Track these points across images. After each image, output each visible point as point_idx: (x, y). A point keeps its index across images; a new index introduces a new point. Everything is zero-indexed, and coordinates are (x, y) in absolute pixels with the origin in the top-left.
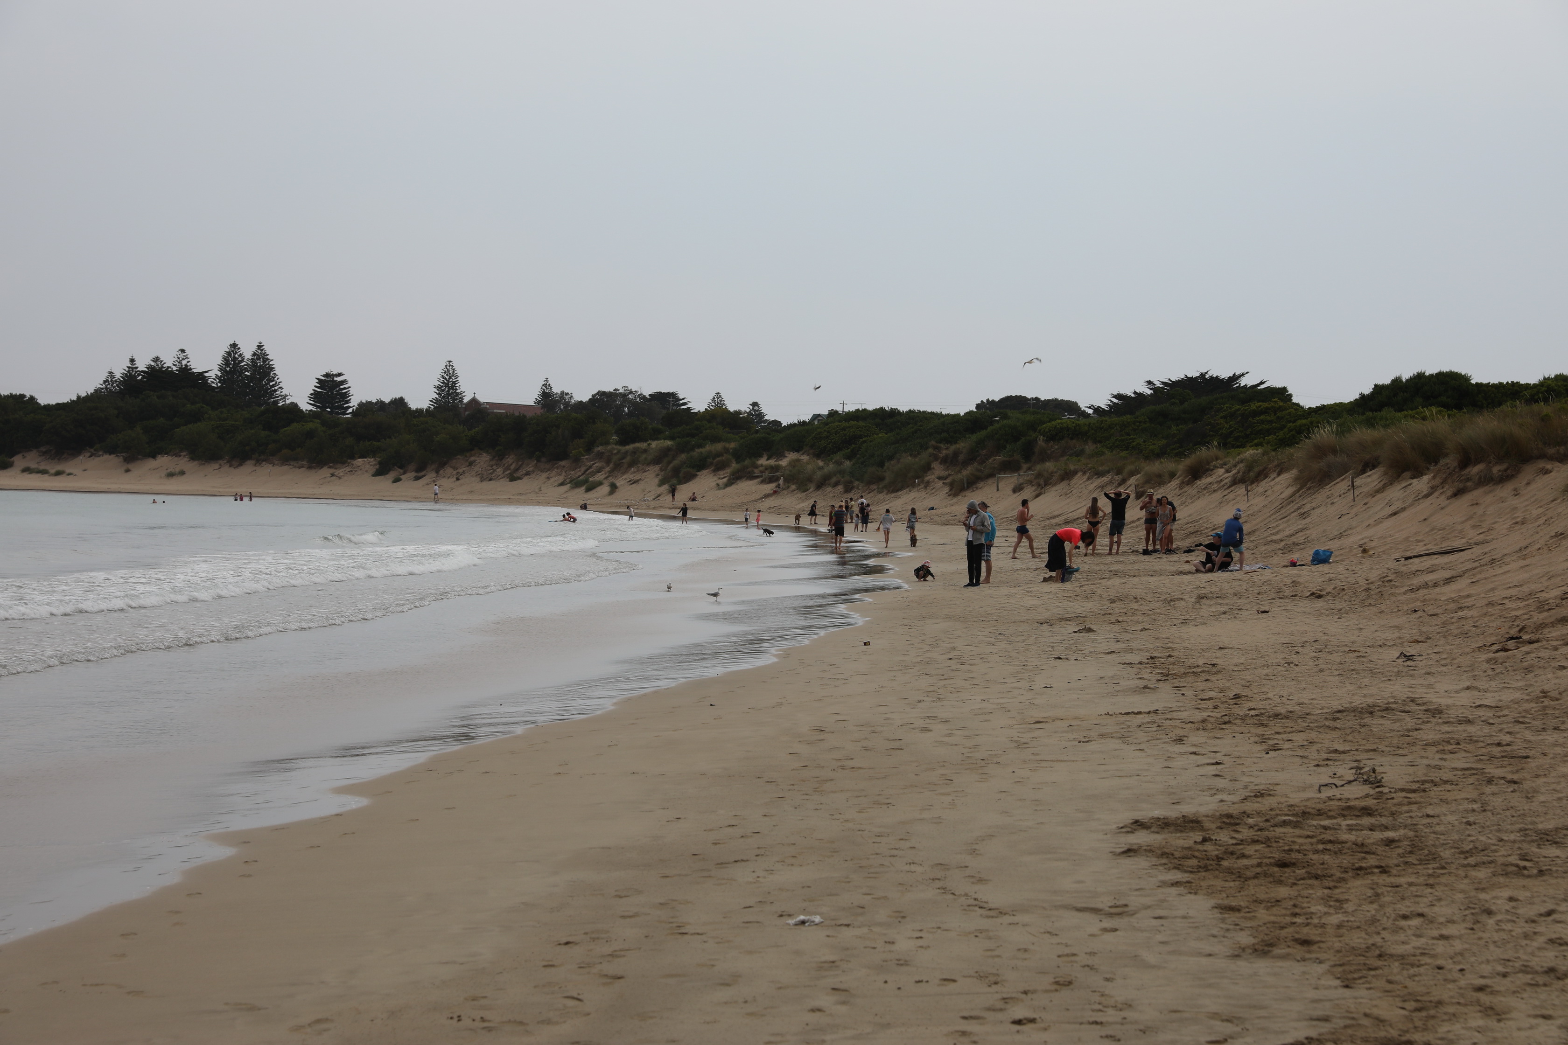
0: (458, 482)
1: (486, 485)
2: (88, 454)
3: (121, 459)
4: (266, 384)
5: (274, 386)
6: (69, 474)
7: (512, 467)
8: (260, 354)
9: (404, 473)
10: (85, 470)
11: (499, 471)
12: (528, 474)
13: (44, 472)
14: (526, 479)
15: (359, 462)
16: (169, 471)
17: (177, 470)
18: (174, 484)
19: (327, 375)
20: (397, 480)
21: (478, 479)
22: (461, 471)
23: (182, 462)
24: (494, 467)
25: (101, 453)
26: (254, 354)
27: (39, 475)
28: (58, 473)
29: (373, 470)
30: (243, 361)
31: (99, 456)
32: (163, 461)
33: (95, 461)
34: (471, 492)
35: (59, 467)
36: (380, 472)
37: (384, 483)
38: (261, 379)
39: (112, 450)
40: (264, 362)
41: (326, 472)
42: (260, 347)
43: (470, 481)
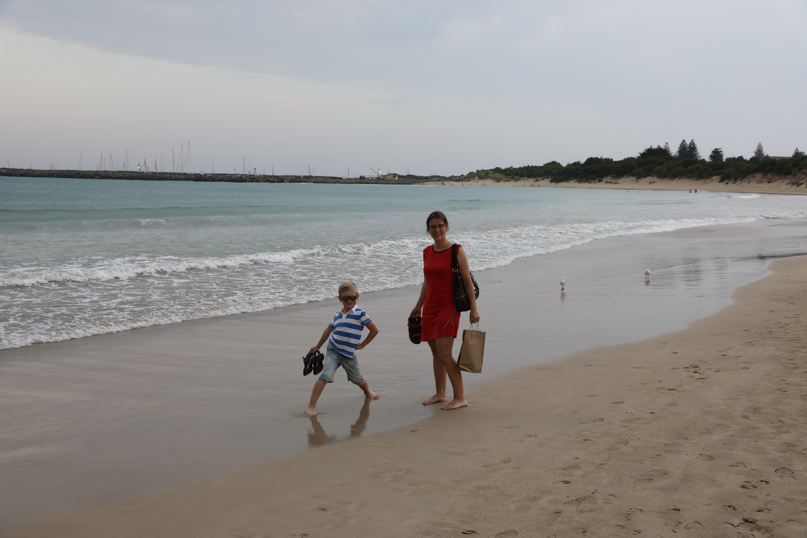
0: (749, 184)
1: (760, 185)
2: (626, 177)
3: (636, 178)
4: (694, 153)
5: (696, 153)
6: (619, 183)
7: (770, 178)
8: (692, 143)
9: (730, 181)
10: (624, 182)
11: (765, 180)
12: (775, 180)
13: (611, 183)
14: (774, 183)
15: (714, 177)
16: (650, 182)
17: (653, 181)
18: (652, 186)
19: (716, 149)
20: (727, 184)
21: (756, 183)
22: (750, 180)
23: (655, 179)
24: (763, 178)
25: (629, 176)
26: (690, 143)
27: (610, 184)
28: (616, 183)
29: (719, 180)
30: (686, 146)
31: (629, 177)
32: (649, 179)
33: (628, 179)
34: (753, 187)
35: (616, 181)
36: (721, 181)
37: (722, 185)
38: (692, 151)
39: (633, 175)
40: (694, 145)
41: (702, 181)
42: (692, 141)
43: (754, 184)
